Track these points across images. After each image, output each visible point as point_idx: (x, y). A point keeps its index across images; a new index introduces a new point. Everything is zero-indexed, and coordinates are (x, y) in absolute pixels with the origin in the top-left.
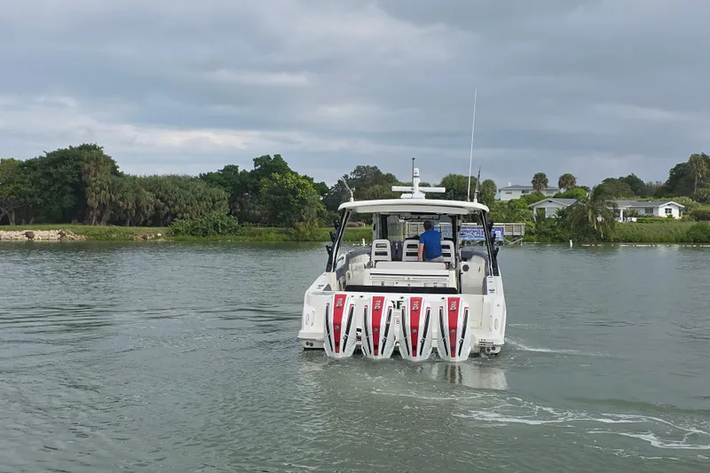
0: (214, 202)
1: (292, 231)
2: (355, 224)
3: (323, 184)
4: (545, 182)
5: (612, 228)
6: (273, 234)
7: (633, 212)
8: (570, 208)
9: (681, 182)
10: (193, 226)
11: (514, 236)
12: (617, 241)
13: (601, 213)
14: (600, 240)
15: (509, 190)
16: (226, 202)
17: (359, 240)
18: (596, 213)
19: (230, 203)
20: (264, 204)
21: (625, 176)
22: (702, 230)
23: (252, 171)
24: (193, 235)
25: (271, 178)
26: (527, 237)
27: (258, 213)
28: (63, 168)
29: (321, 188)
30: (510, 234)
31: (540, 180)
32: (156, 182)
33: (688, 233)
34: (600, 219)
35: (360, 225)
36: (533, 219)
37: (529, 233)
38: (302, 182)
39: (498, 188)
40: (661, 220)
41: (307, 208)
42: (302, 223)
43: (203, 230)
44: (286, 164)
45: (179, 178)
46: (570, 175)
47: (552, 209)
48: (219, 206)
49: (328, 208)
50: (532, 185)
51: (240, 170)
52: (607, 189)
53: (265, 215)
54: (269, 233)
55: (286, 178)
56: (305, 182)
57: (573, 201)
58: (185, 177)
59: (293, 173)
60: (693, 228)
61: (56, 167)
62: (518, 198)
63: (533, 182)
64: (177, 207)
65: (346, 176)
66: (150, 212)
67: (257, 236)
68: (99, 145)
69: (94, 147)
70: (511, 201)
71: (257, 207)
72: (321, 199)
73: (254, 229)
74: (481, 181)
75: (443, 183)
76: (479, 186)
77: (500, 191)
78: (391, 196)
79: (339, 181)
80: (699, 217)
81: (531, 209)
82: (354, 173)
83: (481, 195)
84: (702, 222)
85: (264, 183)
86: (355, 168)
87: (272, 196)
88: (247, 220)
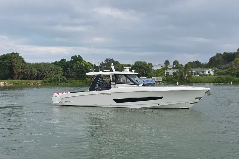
0: (57, 71)
1: (84, 80)
3: (95, 65)
4: (169, 63)
5: (191, 78)
6: (78, 82)
7: (198, 73)
8: (178, 71)
9: (213, 63)
10: (50, 80)
11: (159, 81)
12: (193, 82)
13: (187, 73)
14: (187, 82)
15: (157, 66)
16: (61, 72)
18: (185, 73)
19: (63, 72)
20: (74, 72)
21: (195, 61)
22: (220, 78)
23: (71, 61)
24: (50, 83)
25: (77, 63)
26: (163, 82)
27: (73, 75)
28: (5, 61)
30: (157, 80)
31: (167, 63)
32: (37, 65)
33: (216, 79)
34: (187, 75)
35: (107, 79)
36: (165, 76)
37: (164, 80)
38: (88, 64)
39: (153, 65)
40: (207, 75)
42: (88, 78)
43: (54, 81)
44: (82, 58)
45: (46, 64)
46: (177, 61)
47: (171, 72)
48: (60, 73)
50: (164, 64)
51: (66, 60)
52: (189, 65)
53: (75, 76)
54: (76, 82)
55: (82, 63)
57: (178, 69)
58: (47, 63)
59: (84, 61)
60: (217, 78)
61: (3, 60)
62: (160, 69)
63: (165, 63)
64: (45, 73)
65: (103, 62)
66: (35, 75)
67: (73, 83)
68: (18, 53)
69: (16, 53)
70: (157, 70)
71: (72, 73)
73: (71, 80)
74: (148, 63)
75: (135, 64)
76: (147, 65)
77: (154, 66)
78: (118, 69)
79: (100, 64)
80: (219, 74)
81: (164, 72)
82: (105, 61)
83: (148, 68)
84: (220, 76)
85: (75, 65)
86: (106, 59)
87: (78, 69)
88: (69, 77)
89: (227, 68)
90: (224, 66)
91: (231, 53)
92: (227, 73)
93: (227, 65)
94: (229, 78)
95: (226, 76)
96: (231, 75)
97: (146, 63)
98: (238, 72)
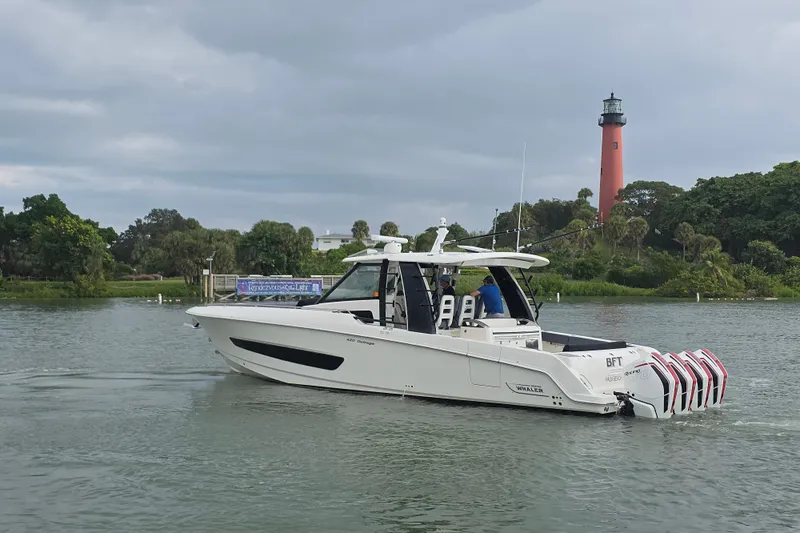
1: (70, 284)
2: (150, 276)
3: (110, 229)
4: (366, 231)
6: (48, 288)
15: (327, 239)
17: (154, 296)
20: (35, 253)
21: (449, 225)
23: (21, 213)
25: (45, 222)
27: (28, 264)
29: (109, 234)
30: (328, 287)
31: (360, 228)
35: (156, 278)
38: (84, 227)
39: (316, 236)
41: (90, 258)
42: (84, 276)
44: (64, 205)
46: (392, 224)
49: (118, 259)
50: (352, 234)
51: (6, 212)
53: (38, 266)
54: (42, 288)
55: (64, 222)
56: (89, 227)
59: (73, 216)
62: (338, 247)
63: (353, 230)
65: (139, 221)
67: (27, 292)
70: (330, 251)
71: (27, 256)
72: (109, 247)
73: (22, 283)
74: (297, 228)
75: (255, 230)
76: (294, 234)
77: (317, 239)
78: (193, 245)
79: (131, 227)
82: (149, 217)
83: (297, 243)
85: (37, 228)
86: (150, 211)
87: (46, 244)
88: (13, 272)
91: (558, 202)
94: (552, 280)
95: (543, 276)
96: (558, 272)
97: (292, 227)
98: (582, 264)
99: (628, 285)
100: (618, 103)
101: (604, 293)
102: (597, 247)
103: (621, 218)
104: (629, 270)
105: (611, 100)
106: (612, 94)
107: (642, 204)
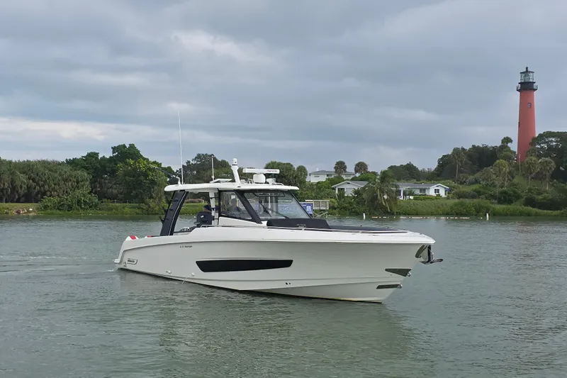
0: (78, 182)
1: (143, 205)
2: (196, 200)
3: (169, 168)
4: (345, 168)
5: (396, 204)
6: (127, 208)
7: (411, 191)
8: (364, 188)
9: (447, 168)
10: (59, 203)
11: (321, 210)
12: (399, 214)
13: (387, 192)
14: (386, 213)
15: (317, 174)
16: (88, 183)
18: (383, 192)
19: (91, 183)
20: (120, 184)
21: (405, 164)
22: (462, 206)
23: (111, 157)
24: (60, 210)
25: (126, 163)
26: (331, 211)
27: (115, 192)
29: (168, 171)
30: (317, 208)
31: (341, 166)
32: (29, 165)
33: (451, 208)
34: (386, 197)
35: (200, 202)
36: (335, 198)
37: (332, 208)
38: (152, 166)
39: (309, 172)
40: (431, 198)
41: (156, 187)
42: (152, 200)
43: (68, 205)
44: (139, 152)
45: (49, 163)
46: (363, 163)
47: (349, 189)
48: (83, 186)
50: (334, 170)
51: (100, 156)
52: (390, 174)
53: (121, 194)
54: (124, 208)
55: (139, 163)
56: (155, 166)
57: (366, 183)
58: (53, 162)
59: (144, 159)
60: (456, 205)
62: (324, 180)
63: (335, 168)
64: (46, 187)
65: (189, 162)
66: (22, 192)
67: (114, 211)
70: (318, 183)
71: (115, 186)
72: (168, 180)
73: (111, 205)
74: (296, 167)
76: (294, 171)
77: (310, 174)
79: (183, 166)
80: (460, 196)
81: (334, 189)
82: (195, 159)
83: (295, 178)
84: (461, 199)
85: (121, 167)
86: (196, 156)
87: (127, 178)
88: (105, 197)
89: (476, 182)
90: (471, 178)
91: (486, 147)
92: (478, 194)
93: (477, 175)
94: (482, 204)
95: (476, 201)
96: (487, 198)
97: (292, 166)
98: (505, 193)
99: (540, 208)
100: (531, 74)
101: (521, 214)
102: (516, 180)
103: (534, 158)
104: (540, 197)
105: (527, 72)
106: (527, 68)
107: (550, 148)
